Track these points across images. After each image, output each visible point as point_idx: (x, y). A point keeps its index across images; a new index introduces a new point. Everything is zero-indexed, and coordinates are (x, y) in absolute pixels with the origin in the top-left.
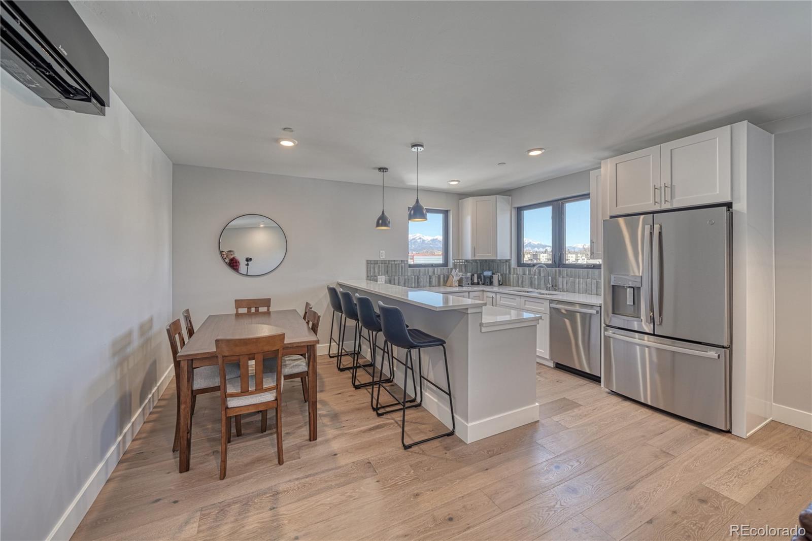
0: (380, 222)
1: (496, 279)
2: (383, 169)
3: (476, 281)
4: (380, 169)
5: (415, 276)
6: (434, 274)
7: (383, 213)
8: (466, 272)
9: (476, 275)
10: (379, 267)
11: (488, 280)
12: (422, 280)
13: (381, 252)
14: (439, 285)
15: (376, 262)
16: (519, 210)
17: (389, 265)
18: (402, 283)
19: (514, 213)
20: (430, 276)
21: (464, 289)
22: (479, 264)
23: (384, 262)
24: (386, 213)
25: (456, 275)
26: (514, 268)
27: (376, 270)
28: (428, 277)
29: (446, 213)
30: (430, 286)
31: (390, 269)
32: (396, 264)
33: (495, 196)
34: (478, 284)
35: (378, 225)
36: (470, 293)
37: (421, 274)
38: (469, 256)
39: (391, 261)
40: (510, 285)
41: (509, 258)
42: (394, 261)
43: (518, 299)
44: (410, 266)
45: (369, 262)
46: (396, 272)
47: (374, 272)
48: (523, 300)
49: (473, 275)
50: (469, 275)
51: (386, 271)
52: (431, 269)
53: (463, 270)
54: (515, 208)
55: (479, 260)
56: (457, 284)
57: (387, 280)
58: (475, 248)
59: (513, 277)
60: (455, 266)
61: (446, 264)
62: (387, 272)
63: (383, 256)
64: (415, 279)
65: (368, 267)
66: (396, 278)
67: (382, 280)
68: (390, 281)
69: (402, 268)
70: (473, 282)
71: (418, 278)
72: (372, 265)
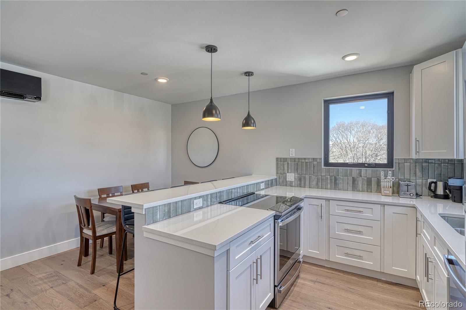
2: (249, 74)
5: (331, 176)
6: (361, 176)
10: (288, 164)
12: (341, 181)
13: (291, 149)
15: (285, 160)
17: (299, 163)
18: (314, 183)
20: (353, 178)
21: (402, 201)
23: (294, 160)
27: (286, 168)
29: (390, 96)
30: (353, 190)
31: (300, 167)
32: (308, 162)
34: (444, 197)
39: (302, 159)
42: (305, 159)
45: (277, 159)
46: (306, 170)
47: (284, 170)
52: (355, 170)
53: (419, 173)
56: (389, 191)
57: (297, 178)
61: (388, 164)
62: (297, 170)
63: (293, 153)
64: (331, 179)
65: (277, 164)
66: (307, 177)
67: (291, 177)
68: (300, 180)
69: (314, 167)
70: (434, 192)
71: (336, 179)
72: (282, 163)
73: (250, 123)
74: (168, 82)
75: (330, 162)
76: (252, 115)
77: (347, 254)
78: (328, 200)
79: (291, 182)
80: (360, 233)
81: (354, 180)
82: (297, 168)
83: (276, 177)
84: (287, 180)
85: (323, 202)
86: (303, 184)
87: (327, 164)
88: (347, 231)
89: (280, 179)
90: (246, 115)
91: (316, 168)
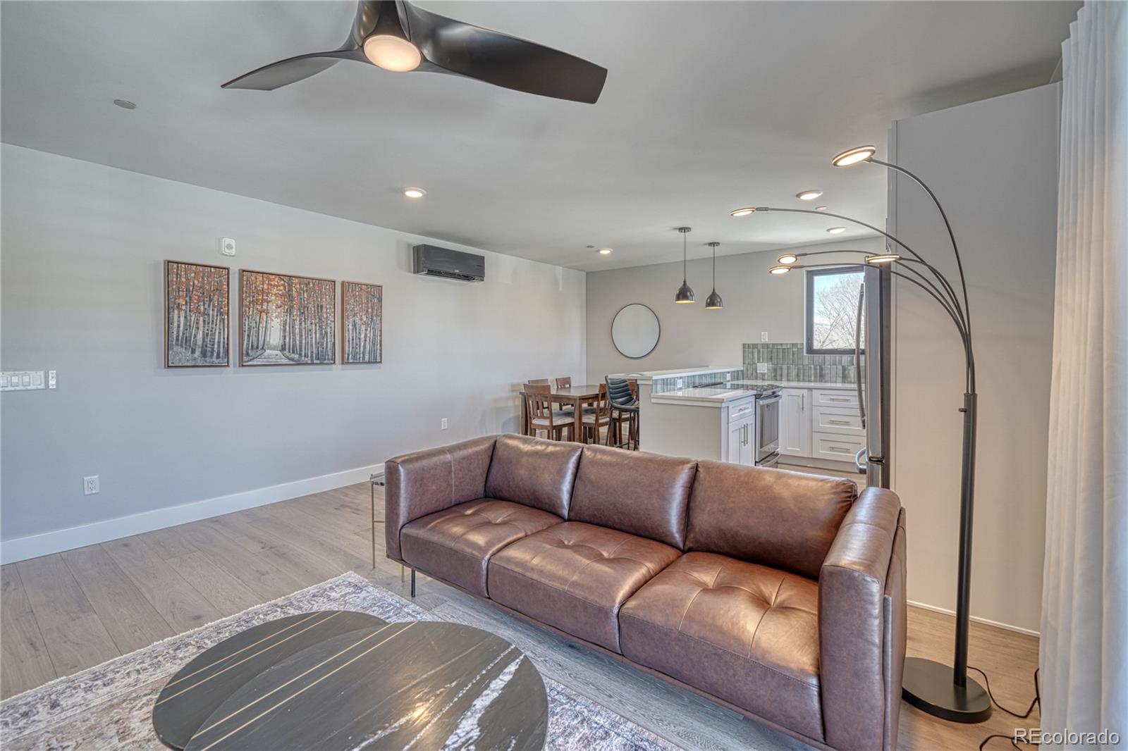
2: (713, 244)
4: (710, 244)
5: (815, 366)
7: (714, 291)
10: (759, 352)
12: (828, 372)
13: (762, 333)
15: (755, 346)
17: (773, 350)
18: (794, 373)
20: (843, 367)
23: (767, 346)
27: (756, 357)
28: (840, 367)
31: (774, 355)
32: (785, 349)
37: (828, 364)
39: (777, 345)
42: (781, 345)
45: (744, 345)
46: (783, 359)
47: (753, 358)
51: (769, 357)
57: (771, 368)
62: (771, 359)
63: (765, 338)
64: (815, 369)
65: (744, 352)
66: (785, 367)
67: (763, 368)
68: (775, 370)
69: (793, 354)
71: (821, 369)
72: (751, 350)
73: (716, 302)
74: (612, 252)
75: (815, 348)
76: (717, 292)
77: (832, 449)
78: (810, 389)
79: (763, 374)
80: (847, 423)
81: (844, 369)
82: (772, 356)
83: (742, 368)
84: (758, 372)
85: (805, 392)
86: (778, 377)
87: (811, 351)
88: (833, 422)
89: (748, 370)
90: (711, 293)
91: (796, 356)
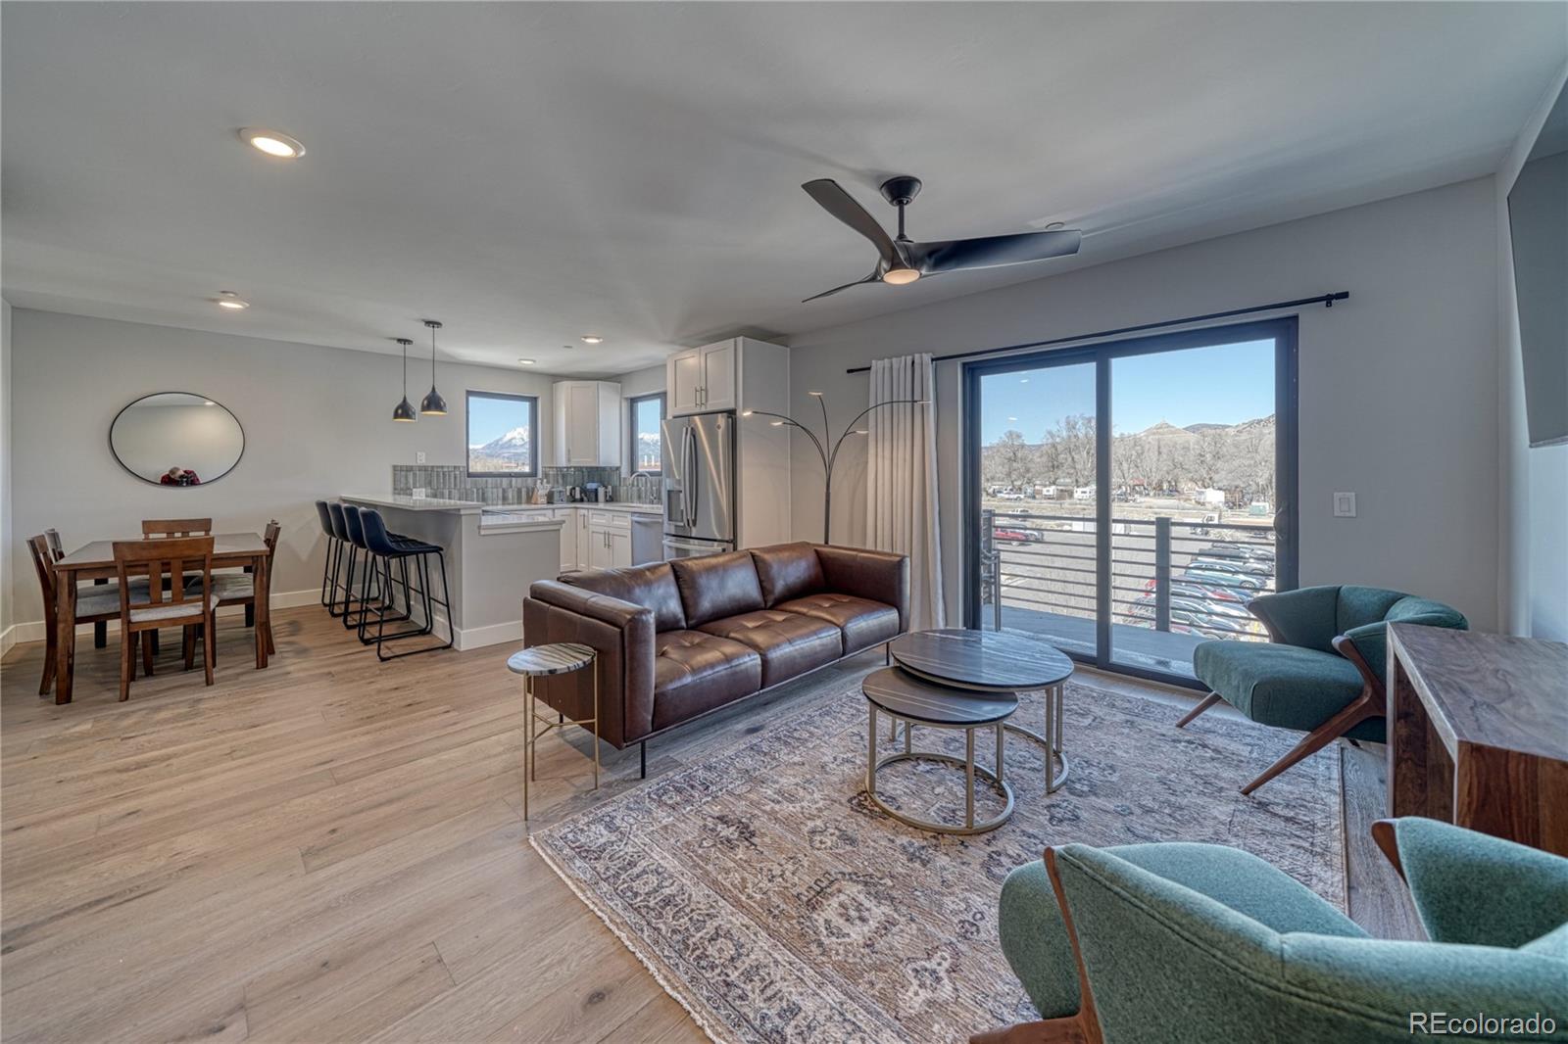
0: (400, 411)
1: (601, 491)
2: (404, 341)
3: (578, 496)
4: (399, 340)
5: (478, 490)
6: (511, 487)
7: (405, 398)
8: (565, 484)
9: (578, 489)
10: (415, 475)
11: (593, 496)
12: (490, 494)
13: (419, 454)
14: (520, 503)
15: (410, 469)
16: (633, 401)
17: (433, 473)
19: (625, 405)
20: (504, 489)
21: (556, 505)
22: (586, 474)
23: (423, 468)
24: (409, 401)
25: (542, 490)
26: (624, 479)
27: (410, 480)
28: (500, 491)
29: (533, 400)
31: (434, 477)
32: (445, 472)
33: (596, 382)
34: (582, 500)
35: (396, 416)
36: (556, 511)
37: (489, 486)
38: (563, 462)
39: (438, 467)
40: (620, 501)
41: (618, 465)
42: (442, 467)
43: (607, 514)
44: (470, 475)
45: (395, 468)
46: (444, 483)
47: (407, 483)
48: (611, 514)
49: (574, 488)
50: (569, 488)
51: (428, 479)
52: (505, 481)
53: (560, 481)
54: (627, 399)
55: (587, 468)
56: (544, 500)
57: (429, 491)
58: (569, 451)
59: (623, 489)
60: (546, 475)
61: (533, 474)
62: (430, 484)
63: (422, 460)
64: (477, 493)
65: (395, 475)
66: (446, 492)
67: (420, 493)
69: (455, 478)
70: (574, 497)
71: (484, 493)
72: (403, 473)
75: (473, 471)
81: (504, 491)
82: (431, 481)
91: (458, 480)
